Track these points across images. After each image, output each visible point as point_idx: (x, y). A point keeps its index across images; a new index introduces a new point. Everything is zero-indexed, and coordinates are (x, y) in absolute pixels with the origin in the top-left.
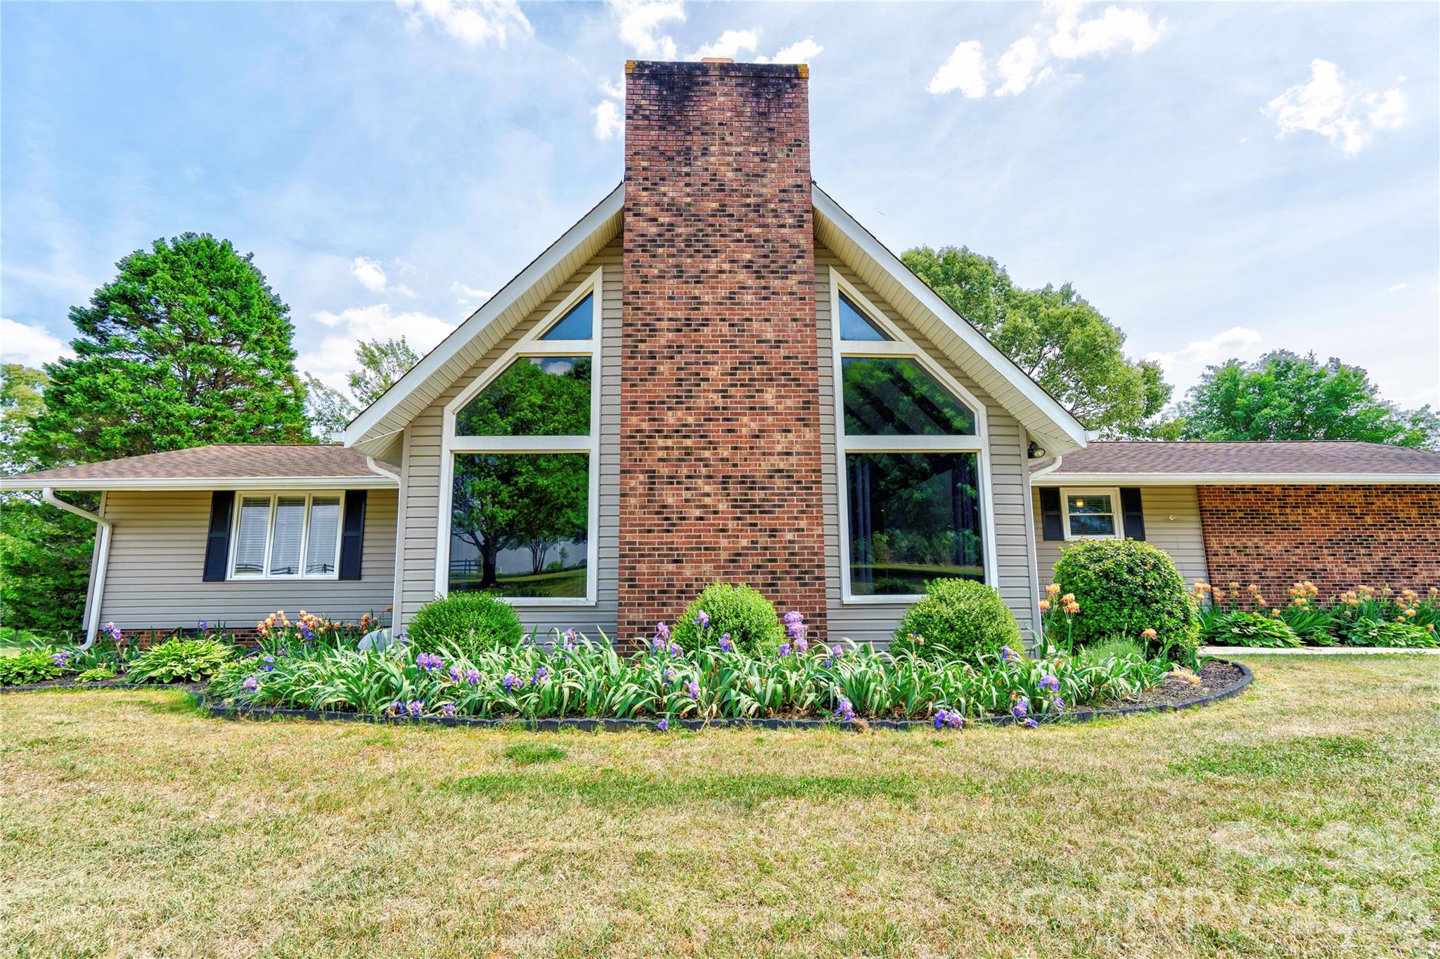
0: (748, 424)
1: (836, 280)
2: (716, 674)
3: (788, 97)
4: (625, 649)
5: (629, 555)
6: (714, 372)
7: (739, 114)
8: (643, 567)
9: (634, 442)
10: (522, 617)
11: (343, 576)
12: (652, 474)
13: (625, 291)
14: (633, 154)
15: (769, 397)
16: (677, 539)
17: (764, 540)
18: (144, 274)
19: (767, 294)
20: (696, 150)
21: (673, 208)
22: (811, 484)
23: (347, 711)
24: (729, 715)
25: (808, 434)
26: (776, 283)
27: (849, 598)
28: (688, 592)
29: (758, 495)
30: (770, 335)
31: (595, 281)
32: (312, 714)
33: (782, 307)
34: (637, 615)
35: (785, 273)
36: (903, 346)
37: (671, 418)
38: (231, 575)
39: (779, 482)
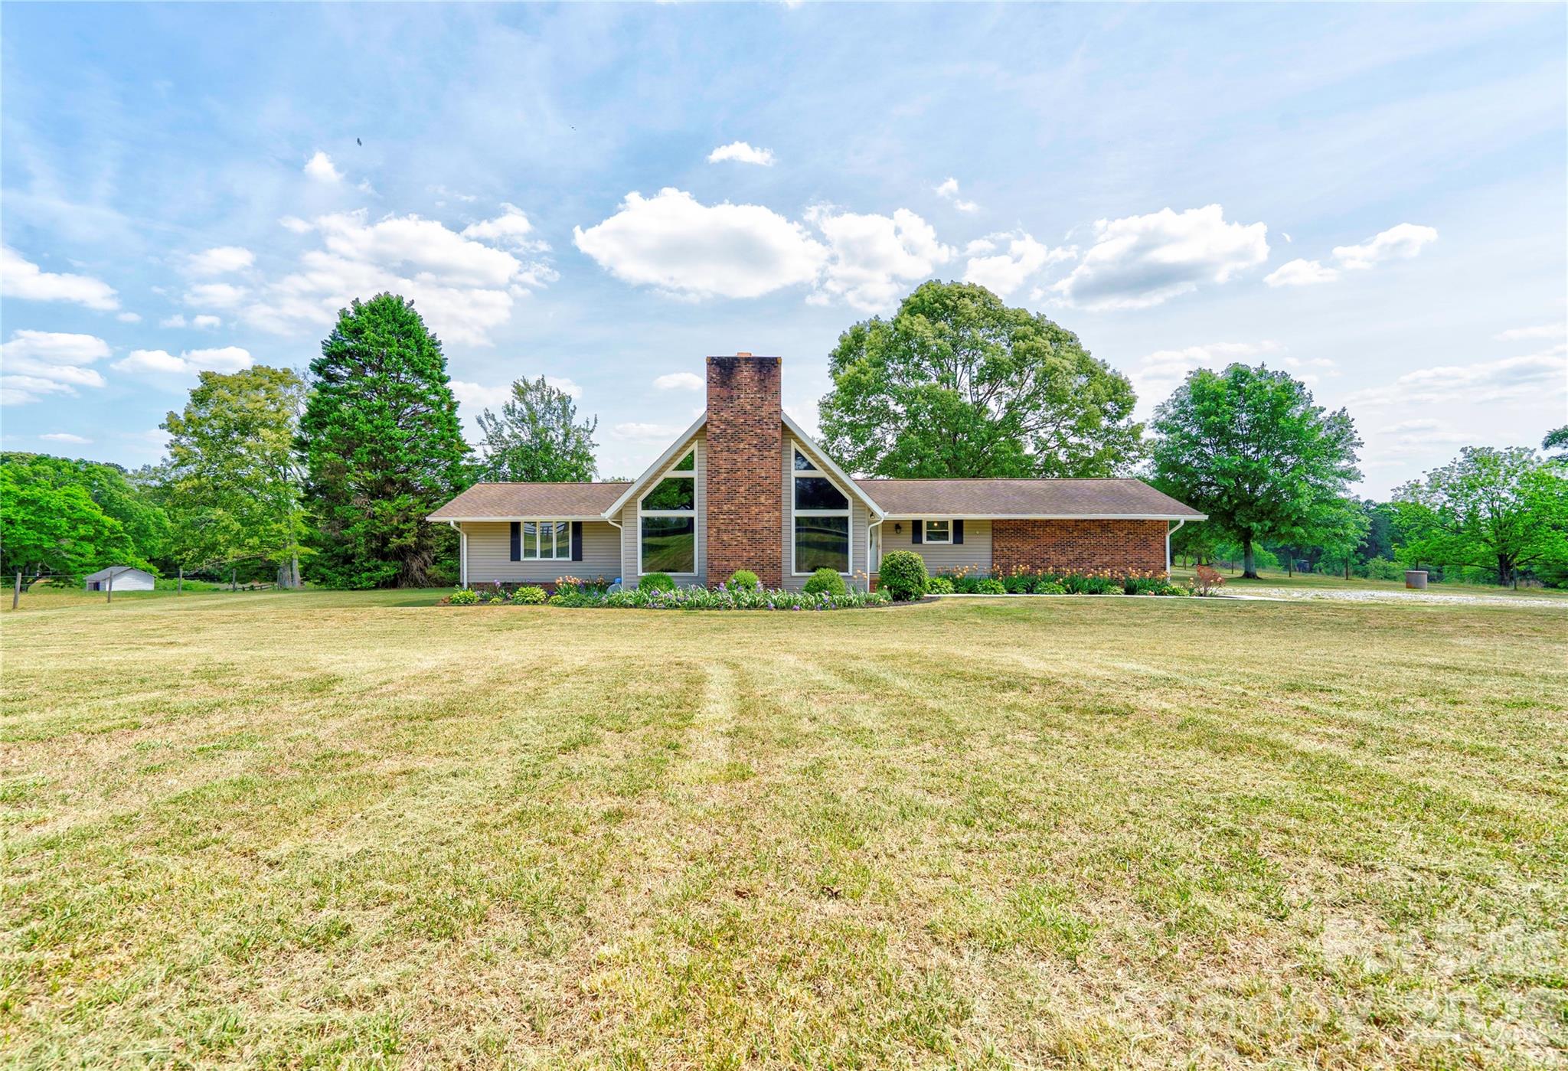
0: (754, 510)
1: (794, 445)
2: (737, 598)
3: (773, 373)
4: (711, 590)
5: (710, 558)
6: (742, 489)
7: (752, 380)
8: (715, 563)
9: (712, 517)
10: (674, 580)
11: (574, 559)
12: (719, 529)
13: (708, 458)
14: (710, 398)
15: (762, 499)
16: (728, 553)
17: (760, 553)
18: (357, 332)
19: (763, 458)
20: (735, 397)
21: (727, 422)
22: (777, 532)
23: (636, 606)
24: (739, 607)
25: (777, 514)
26: (766, 453)
27: (794, 574)
28: (731, 572)
29: (758, 536)
30: (763, 475)
31: (695, 446)
32: (626, 606)
33: (768, 463)
34: (714, 580)
35: (770, 449)
36: (819, 473)
37: (725, 507)
38: (523, 558)
39: (765, 532)
